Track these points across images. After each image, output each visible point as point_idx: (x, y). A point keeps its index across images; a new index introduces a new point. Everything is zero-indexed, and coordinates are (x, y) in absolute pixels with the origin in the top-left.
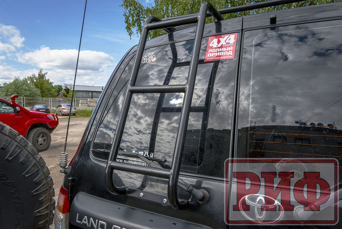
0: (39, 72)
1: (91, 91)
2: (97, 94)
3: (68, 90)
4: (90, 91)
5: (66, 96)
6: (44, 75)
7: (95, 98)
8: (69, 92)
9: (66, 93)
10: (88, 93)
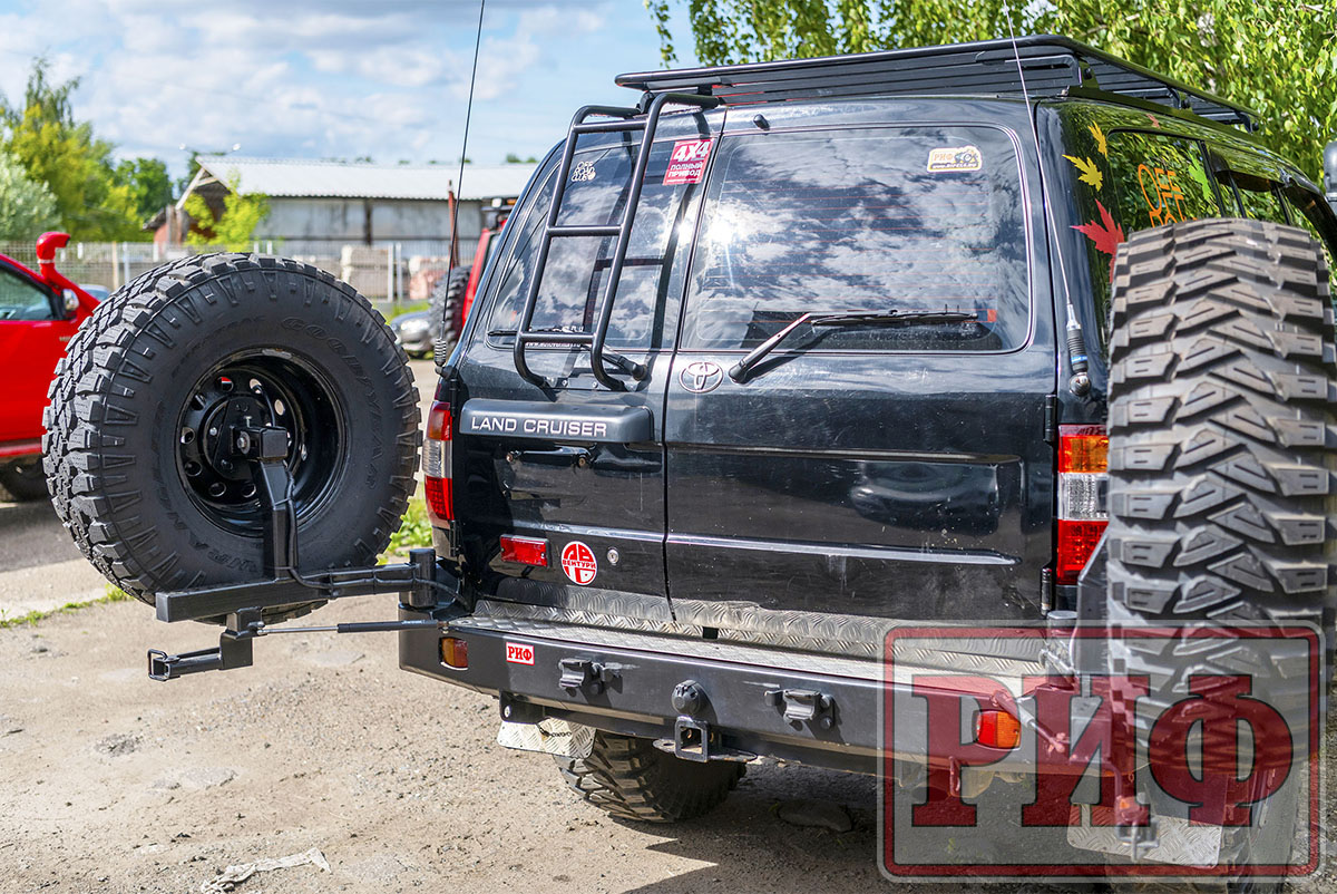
0: (32, 78)
1: (359, 198)
2: (401, 216)
3: (217, 195)
4: (353, 198)
5: (208, 234)
6: (62, 95)
7: (389, 247)
8: (224, 208)
9: (205, 214)
10: (345, 209)
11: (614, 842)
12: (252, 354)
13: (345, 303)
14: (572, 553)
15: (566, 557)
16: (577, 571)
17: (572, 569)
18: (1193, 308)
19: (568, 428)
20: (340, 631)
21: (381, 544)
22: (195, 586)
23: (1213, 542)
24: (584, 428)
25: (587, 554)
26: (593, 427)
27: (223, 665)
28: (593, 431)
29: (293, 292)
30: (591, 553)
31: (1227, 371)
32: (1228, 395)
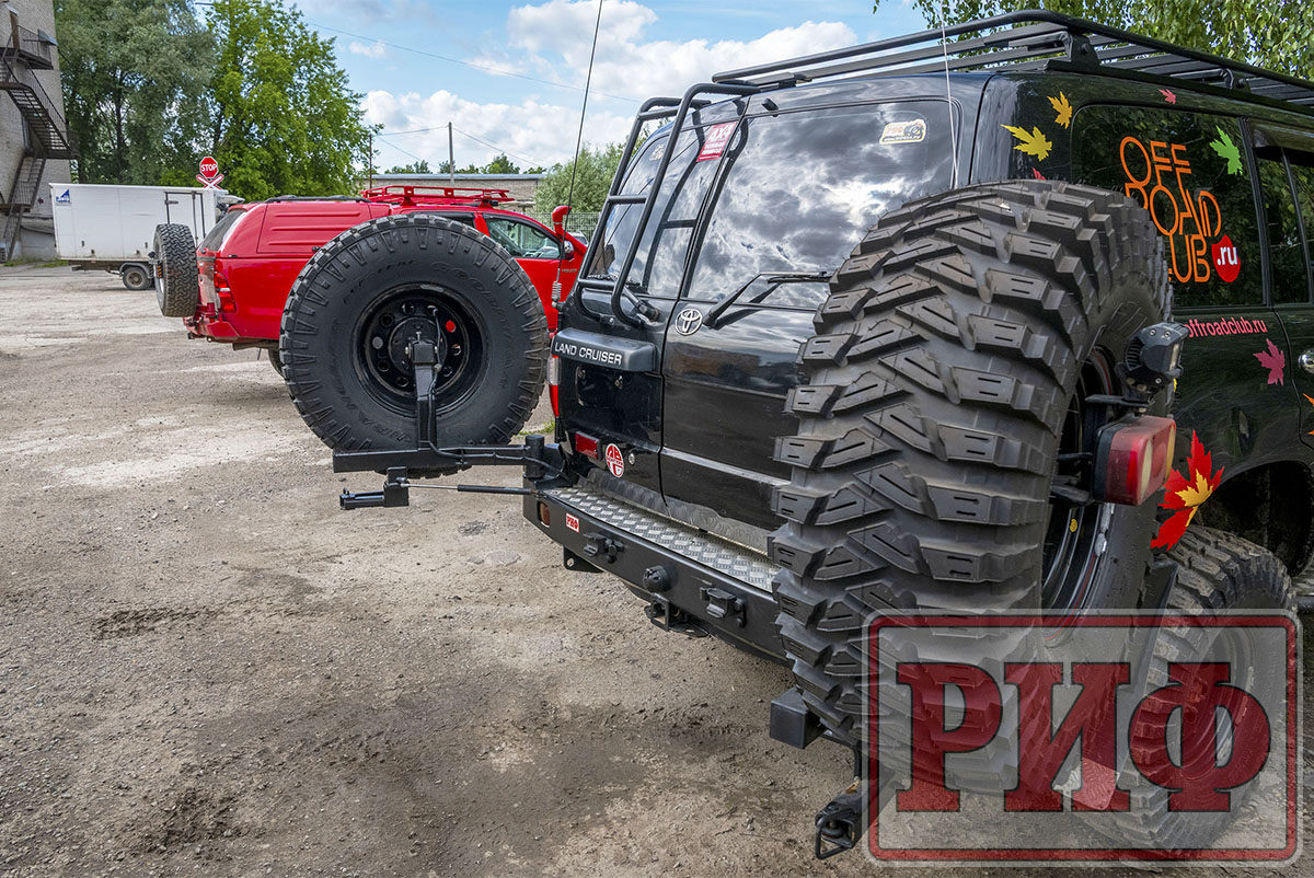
11: (712, 654)
12: (413, 287)
13: (483, 253)
14: (611, 452)
15: (608, 454)
16: (614, 465)
17: (611, 464)
18: (890, 284)
19: (601, 356)
20: (459, 490)
21: (514, 429)
22: (361, 449)
23: (850, 561)
24: (609, 357)
25: (618, 454)
26: (614, 357)
27: (386, 504)
28: (614, 360)
29: (440, 243)
30: (620, 454)
31: (898, 361)
32: (892, 389)
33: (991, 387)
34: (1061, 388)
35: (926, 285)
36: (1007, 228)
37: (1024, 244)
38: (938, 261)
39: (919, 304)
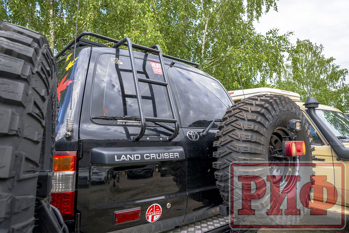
14: (152, 209)
15: (148, 212)
16: (153, 217)
17: (150, 217)
19: (164, 156)
24: (170, 156)
25: (159, 207)
26: (174, 155)
28: (174, 156)
30: (160, 207)
31: (233, 124)
32: (232, 129)
33: (250, 127)
34: (266, 128)
35: (239, 111)
36: (251, 106)
37: (254, 109)
38: (242, 107)
39: (238, 114)
